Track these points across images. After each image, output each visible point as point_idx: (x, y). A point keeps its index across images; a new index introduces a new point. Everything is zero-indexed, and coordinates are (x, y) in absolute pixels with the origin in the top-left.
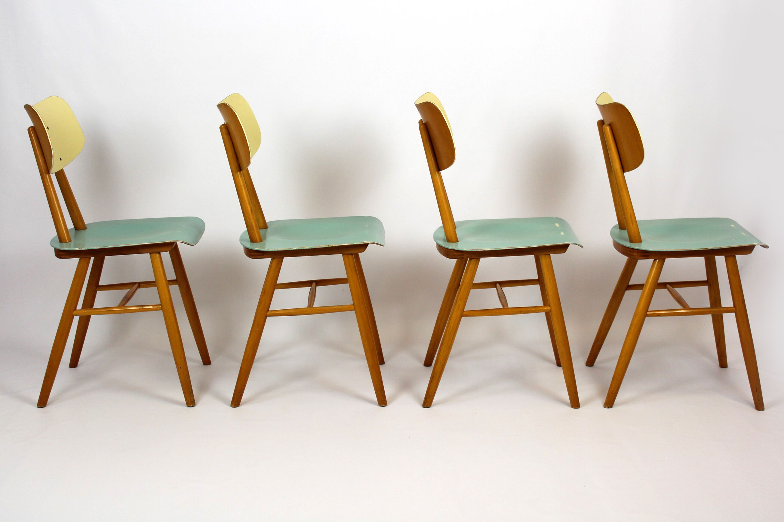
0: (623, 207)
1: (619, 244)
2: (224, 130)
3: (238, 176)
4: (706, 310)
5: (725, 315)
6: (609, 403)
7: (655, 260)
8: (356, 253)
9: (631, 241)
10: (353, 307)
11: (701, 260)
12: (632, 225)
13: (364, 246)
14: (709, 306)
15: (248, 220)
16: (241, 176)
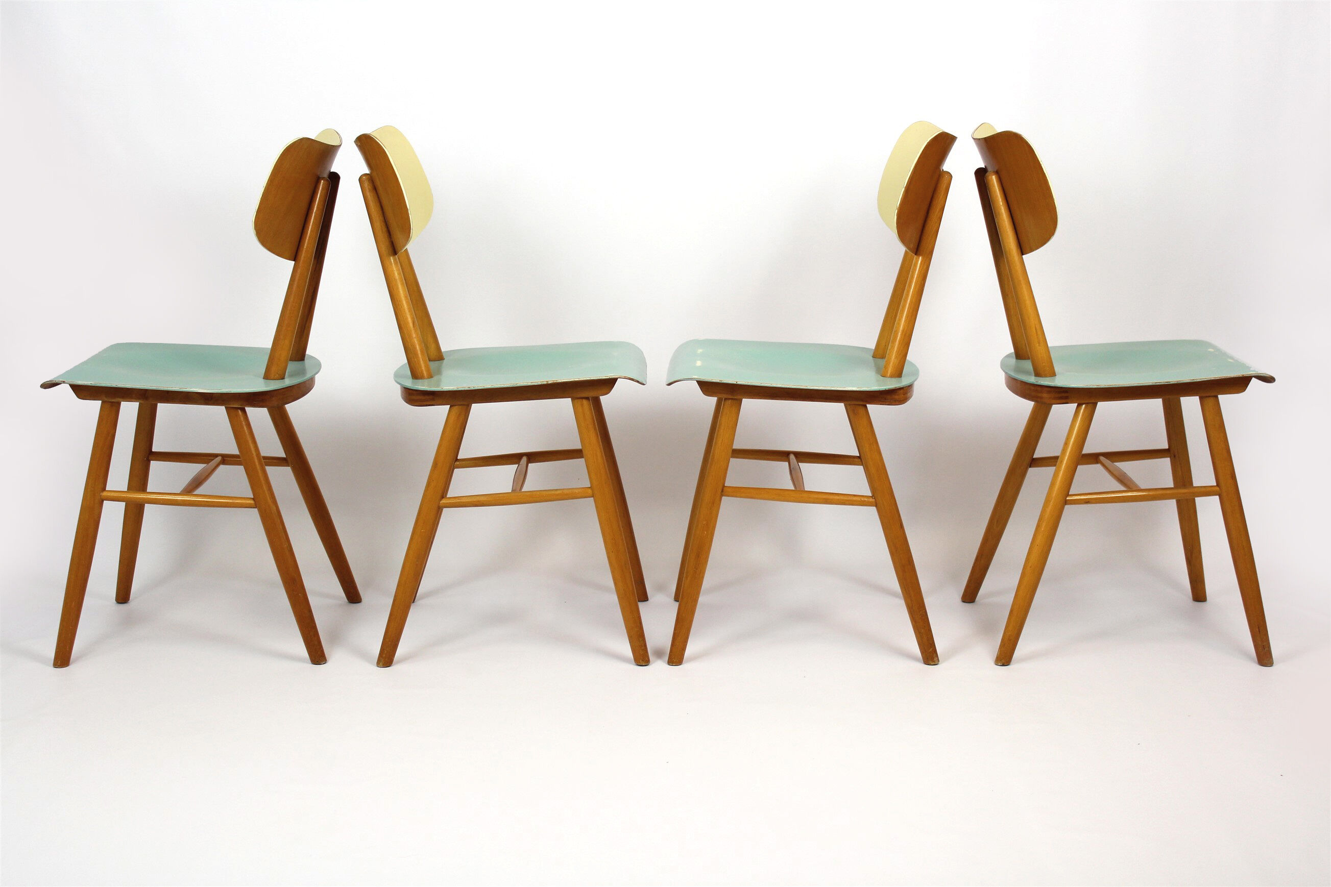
0: (1021, 315)
1: (1015, 380)
2: (367, 184)
3: (391, 264)
4: (1168, 492)
5: (1198, 500)
6: (1005, 657)
7: (1079, 405)
8: (596, 396)
9: (1037, 374)
10: (590, 491)
11: (1156, 405)
12: (1039, 345)
13: (608, 384)
14: (1172, 485)
15: (408, 340)
16: (396, 263)
